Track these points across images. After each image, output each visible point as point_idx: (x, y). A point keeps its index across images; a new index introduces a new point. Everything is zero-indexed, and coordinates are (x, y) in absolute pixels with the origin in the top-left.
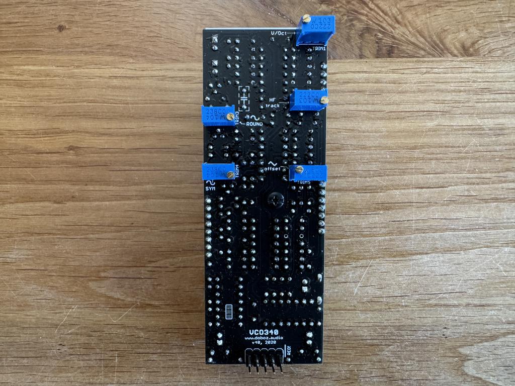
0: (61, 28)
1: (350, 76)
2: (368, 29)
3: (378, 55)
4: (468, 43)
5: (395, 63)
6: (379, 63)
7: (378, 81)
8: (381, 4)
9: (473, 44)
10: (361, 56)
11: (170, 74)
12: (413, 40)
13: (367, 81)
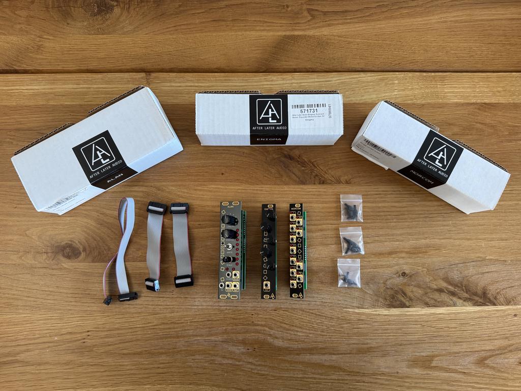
0: (222, 174)
1: (311, 190)
2: (317, 175)
3: (320, 184)
4: (348, 180)
5: (325, 186)
6: (320, 186)
7: (320, 192)
8: (321, 167)
9: (349, 180)
10: (314, 184)
11: (256, 188)
12: (331, 179)
13: (316, 191)
